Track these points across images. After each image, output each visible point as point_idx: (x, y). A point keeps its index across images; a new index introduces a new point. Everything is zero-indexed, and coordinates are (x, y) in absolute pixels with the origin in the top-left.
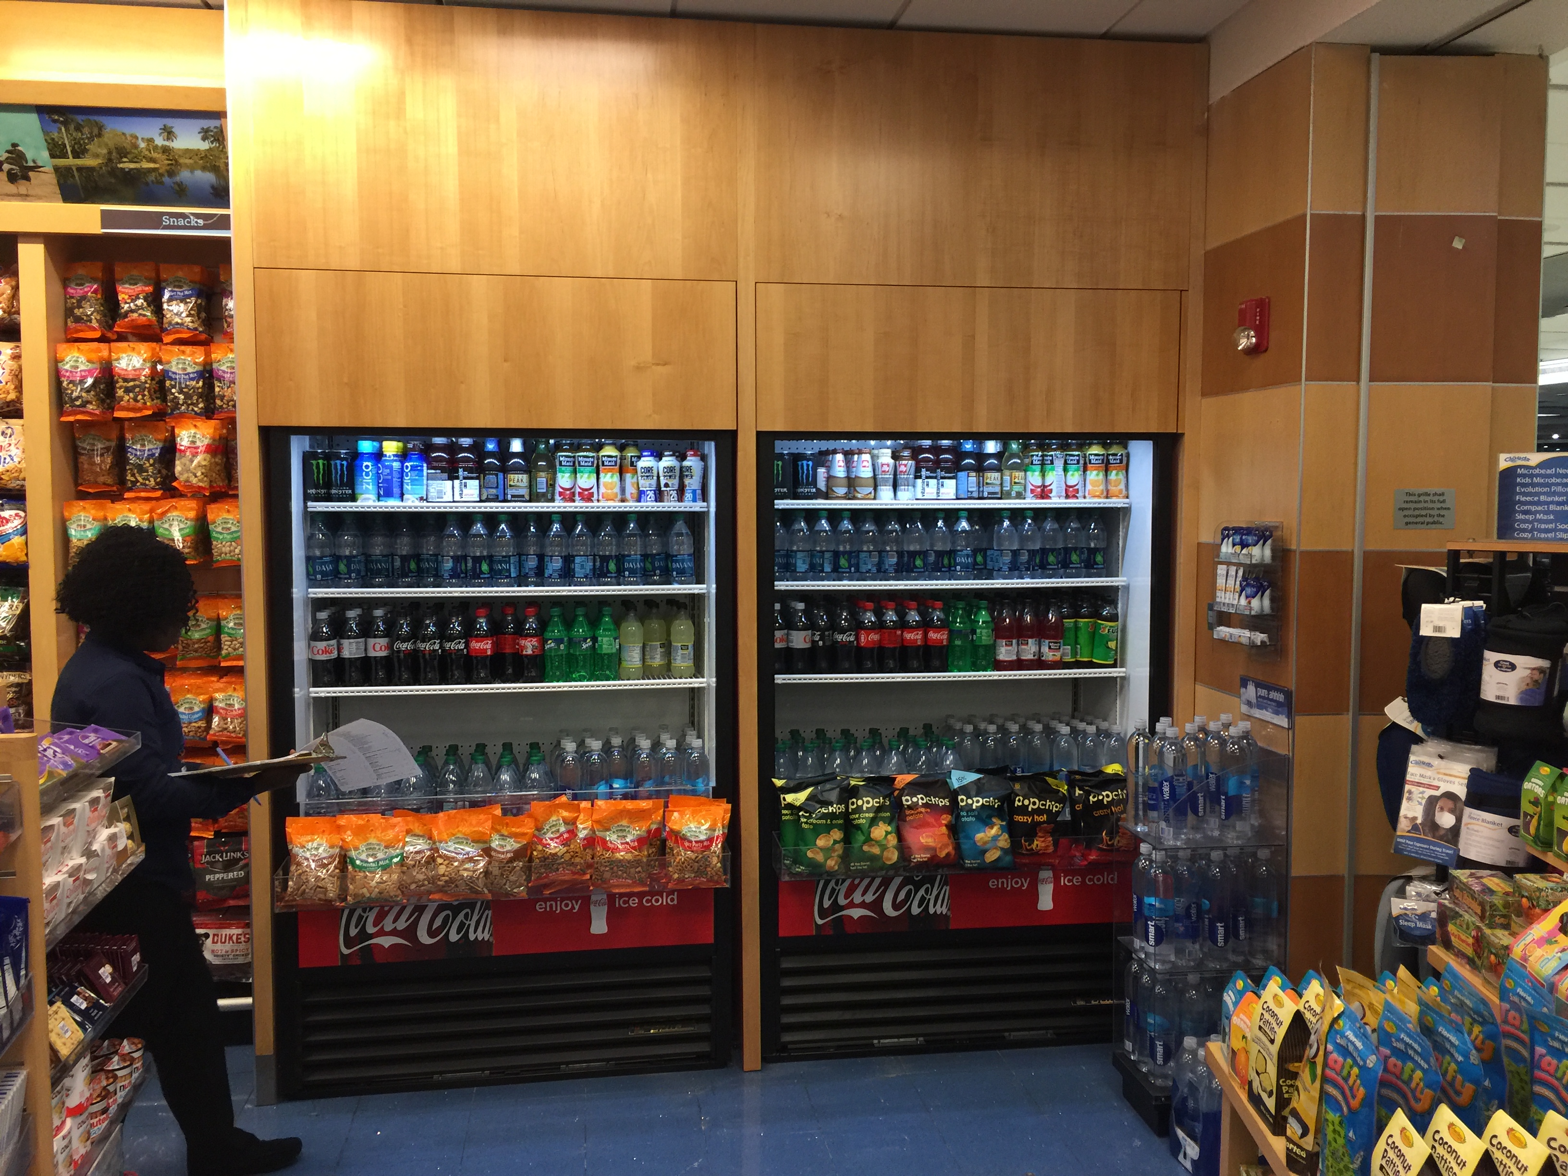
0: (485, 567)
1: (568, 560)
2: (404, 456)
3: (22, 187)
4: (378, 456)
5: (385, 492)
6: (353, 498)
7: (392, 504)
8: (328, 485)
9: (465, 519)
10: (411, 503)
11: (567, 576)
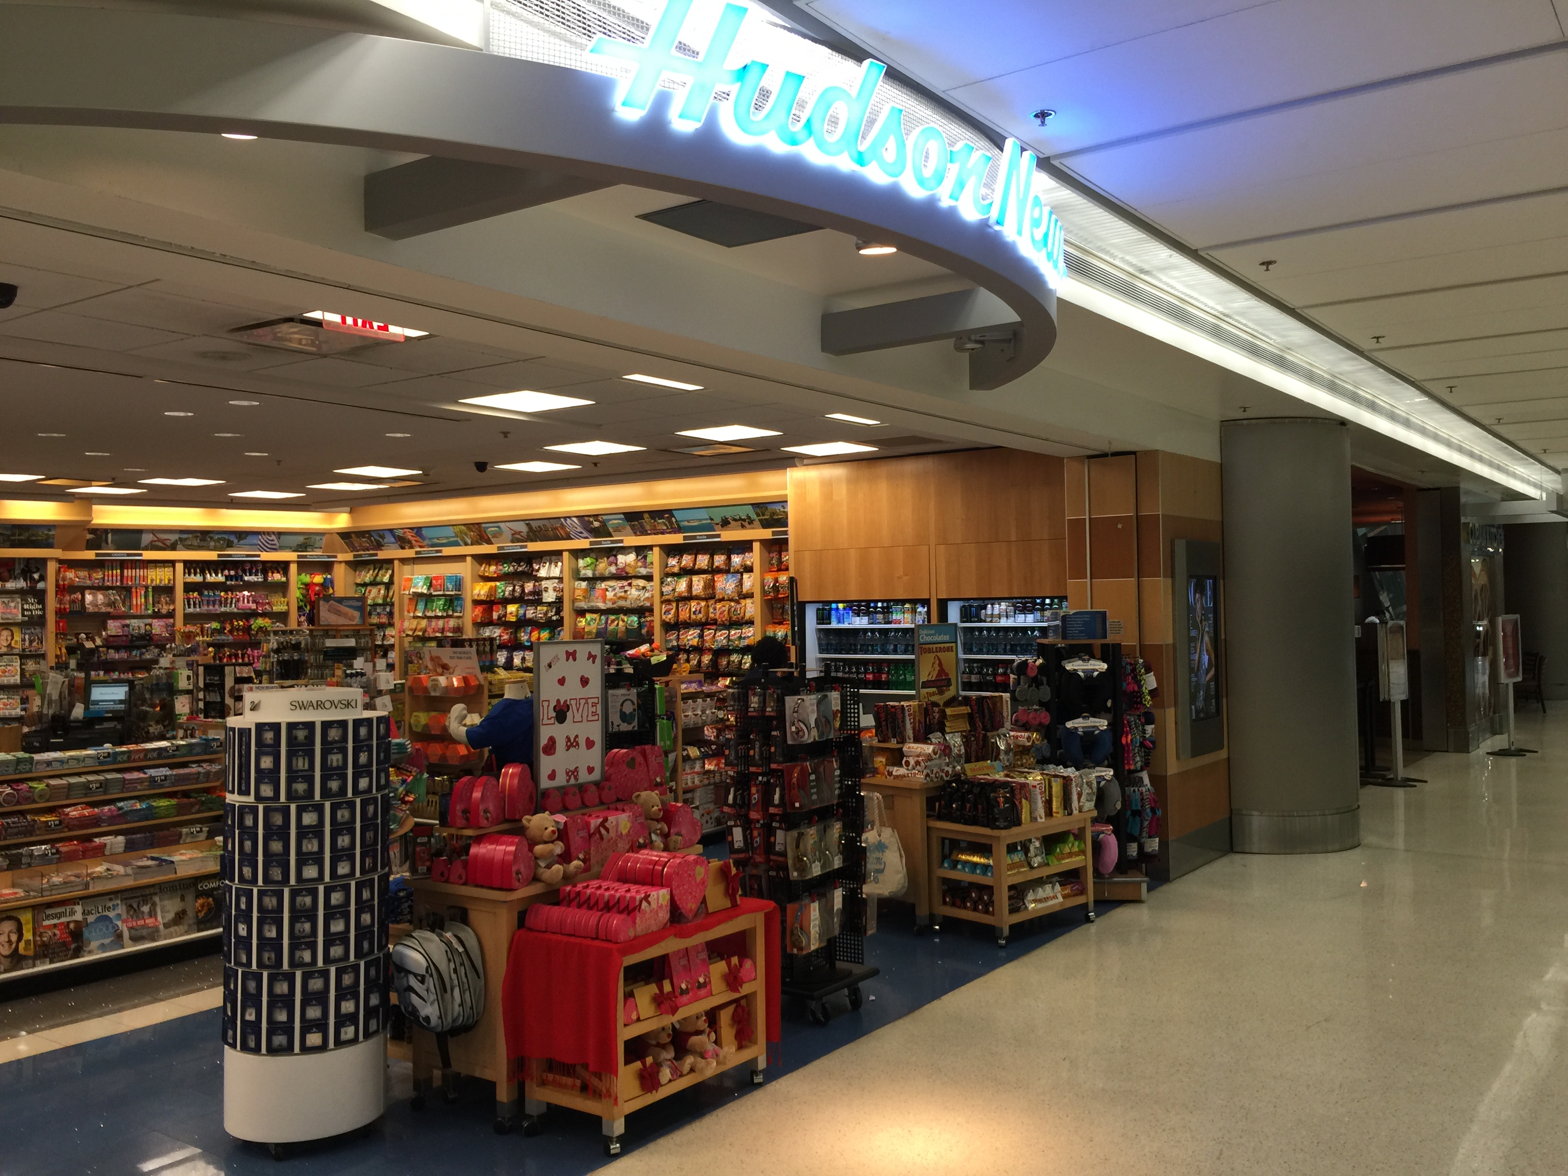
0: (870, 648)
1: (896, 646)
2: (844, 609)
3: (752, 526)
4: (837, 609)
5: (839, 622)
6: (830, 623)
7: (841, 626)
8: (823, 619)
9: (865, 631)
10: (846, 626)
11: (895, 652)
